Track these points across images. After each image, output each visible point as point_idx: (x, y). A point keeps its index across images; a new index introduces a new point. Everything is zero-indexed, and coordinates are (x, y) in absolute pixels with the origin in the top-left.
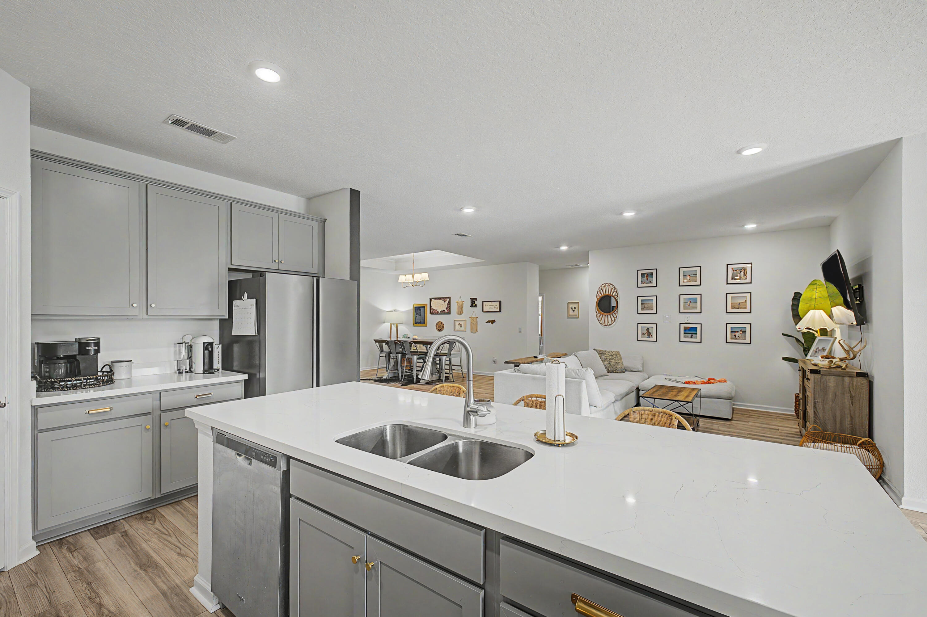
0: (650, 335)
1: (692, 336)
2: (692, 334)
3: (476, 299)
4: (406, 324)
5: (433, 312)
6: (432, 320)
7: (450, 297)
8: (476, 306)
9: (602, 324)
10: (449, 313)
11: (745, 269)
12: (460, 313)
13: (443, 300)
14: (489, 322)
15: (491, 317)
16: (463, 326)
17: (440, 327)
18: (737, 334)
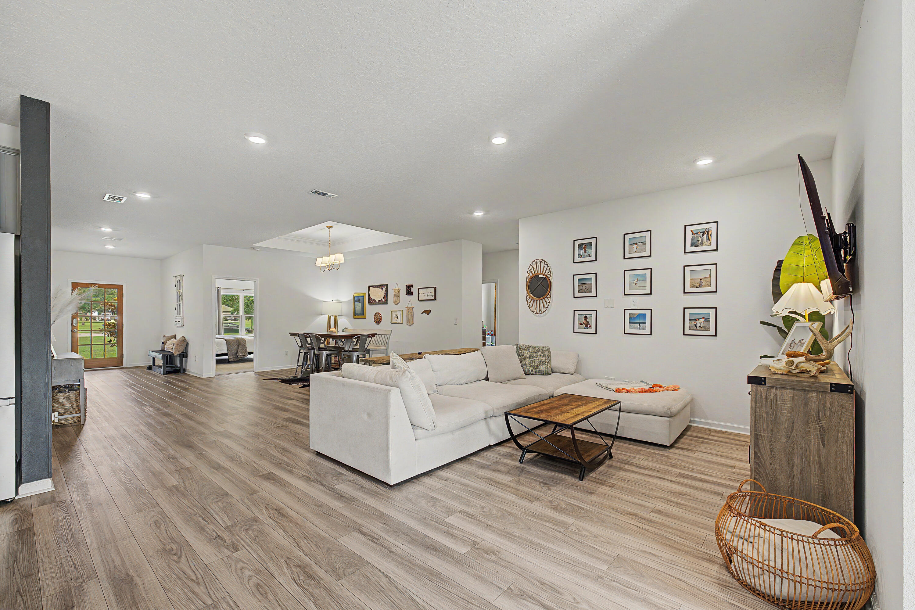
0: (589, 325)
1: (639, 326)
2: (640, 323)
3: (412, 286)
4: (347, 316)
5: (371, 302)
6: (371, 310)
7: (387, 284)
8: (412, 293)
9: (533, 312)
10: (386, 302)
11: (708, 231)
12: (397, 302)
13: (381, 287)
14: (424, 312)
15: (427, 306)
16: (399, 317)
17: (378, 319)
18: (698, 323)
